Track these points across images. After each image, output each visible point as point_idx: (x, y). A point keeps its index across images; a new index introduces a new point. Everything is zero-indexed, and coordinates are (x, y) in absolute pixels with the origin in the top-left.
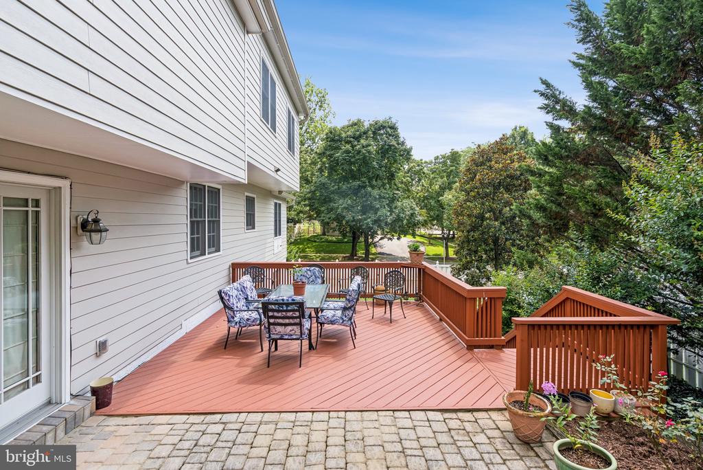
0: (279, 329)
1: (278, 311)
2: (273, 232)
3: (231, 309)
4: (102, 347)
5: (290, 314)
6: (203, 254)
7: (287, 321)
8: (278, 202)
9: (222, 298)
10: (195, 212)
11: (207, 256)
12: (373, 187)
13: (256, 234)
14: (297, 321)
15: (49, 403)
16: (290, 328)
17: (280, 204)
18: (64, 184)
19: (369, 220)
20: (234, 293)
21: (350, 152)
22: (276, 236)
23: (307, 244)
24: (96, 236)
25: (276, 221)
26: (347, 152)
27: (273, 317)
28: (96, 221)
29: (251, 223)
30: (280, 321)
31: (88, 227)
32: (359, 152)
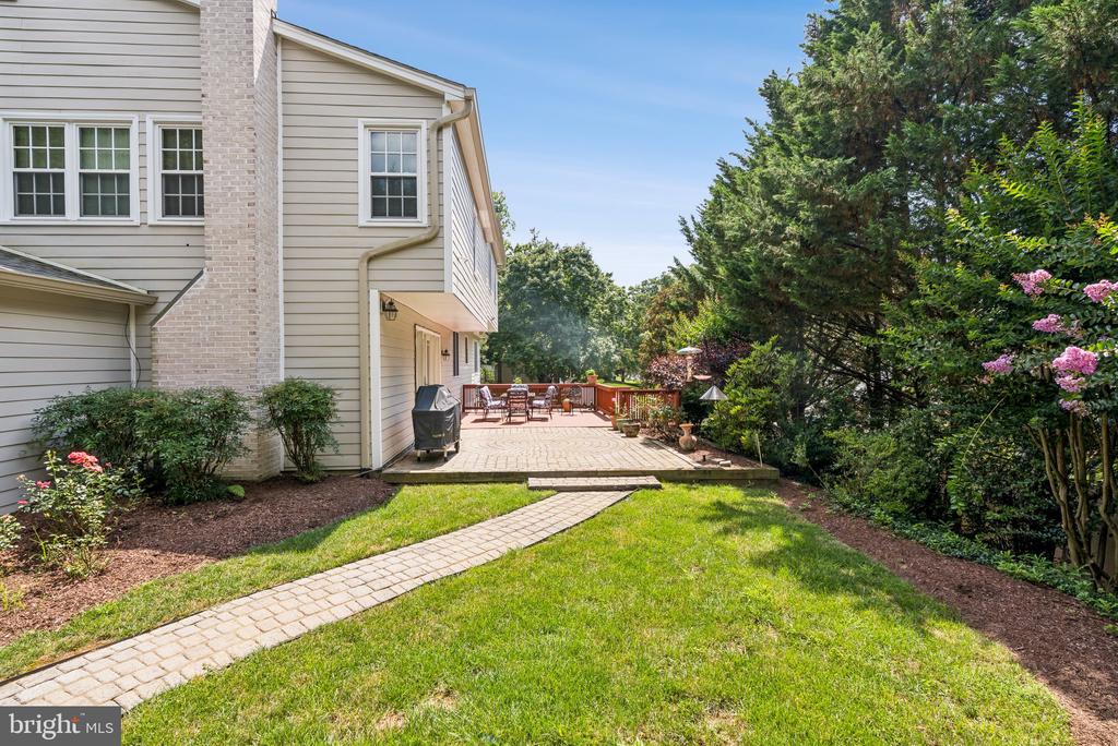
2: (474, 367)
6: (456, 374)
7: (519, 400)
11: (456, 377)
17: (477, 344)
18: (440, 336)
22: (475, 372)
24: (446, 358)
25: (475, 358)
28: (446, 351)
29: (466, 358)
31: (444, 354)
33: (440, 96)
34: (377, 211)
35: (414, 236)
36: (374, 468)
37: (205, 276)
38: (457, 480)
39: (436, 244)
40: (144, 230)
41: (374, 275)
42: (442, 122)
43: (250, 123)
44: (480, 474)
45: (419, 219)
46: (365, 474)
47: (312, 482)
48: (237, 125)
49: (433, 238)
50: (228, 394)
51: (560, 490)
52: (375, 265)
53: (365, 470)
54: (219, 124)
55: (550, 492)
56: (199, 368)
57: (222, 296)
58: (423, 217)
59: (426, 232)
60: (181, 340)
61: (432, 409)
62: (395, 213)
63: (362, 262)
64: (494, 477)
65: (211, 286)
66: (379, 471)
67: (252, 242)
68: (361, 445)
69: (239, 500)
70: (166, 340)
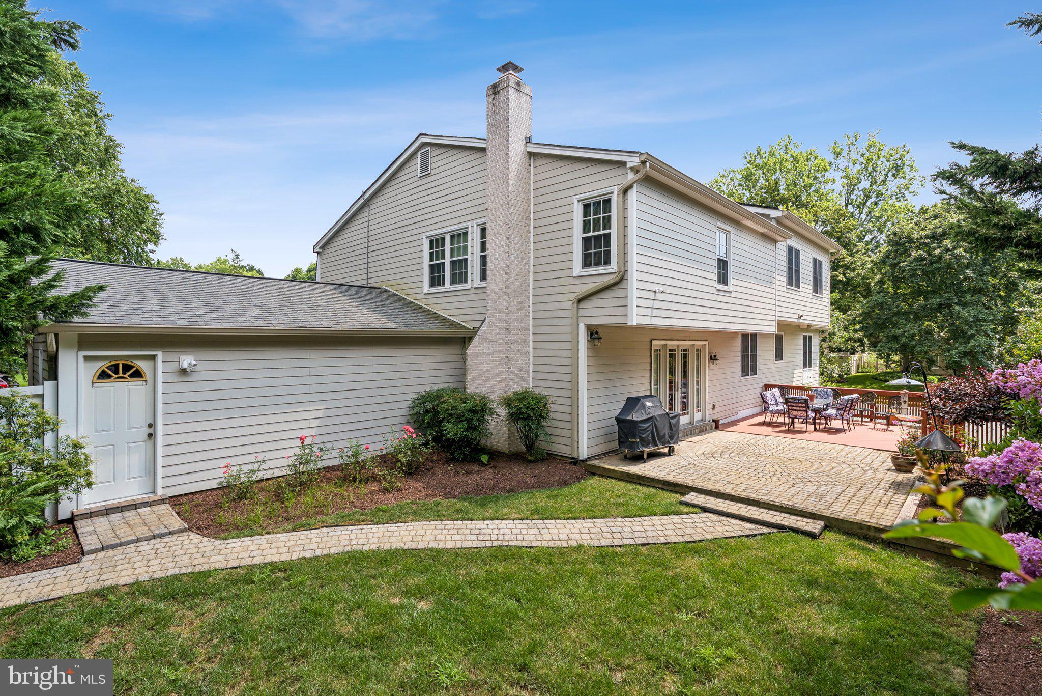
0: (794, 412)
1: (793, 403)
2: (802, 363)
3: (767, 403)
4: (714, 407)
5: (800, 405)
6: (747, 375)
7: (799, 409)
8: (808, 334)
9: (762, 397)
10: (744, 349)
11: (750, 377)
12: (965, 305)
13: (784, 364)
14: (805, 409)
15: (690, 423)
16: (800, 413)
17: (810, 337)
18: (706, 343)
19: (953, 352)
20: (769, 396)
21: (925, 259)
22: (805, 366)
23: (871, 384)
24: (715, 362)
25: (805, 353)
26: (920, 259)
27: (791, 406)
28: (715, 356)
29: (779, 355)
30: (795, 408)
31: (713, 358)
32: (940, 258)
33: (623, 164)
34: (586, 264)
35: (607, 280)
36: (581, 458)
37: (486, 321)
38: (636, 481)
39: (622, 285)
40: (473, 291)
41: (582, 312)
42: (625, 186)
43: (507, 221)
44: (652, 479)
45: (612, 267)
46: (575, 462)
47: (530, 462)
48: (501, 223)
49: (620, 280)
50: (483, 398)
51: (705, 510)
52: (582, 305)
53: (573, 458)
54: (493, 225)
55: (695, 510)
56: (484, 378)
57: (494, 333)
58: (614, 266)
59: (614, 276)
60: (477, 360)
61: (630, 418)
62: (598, 264)
63: (573, 304)
64: (664, 484)
65: (489, 327)
66: (584, 461)
67: (506, 298)
68: (574, 441)
69: (483, 465)
70: (471, 360)
